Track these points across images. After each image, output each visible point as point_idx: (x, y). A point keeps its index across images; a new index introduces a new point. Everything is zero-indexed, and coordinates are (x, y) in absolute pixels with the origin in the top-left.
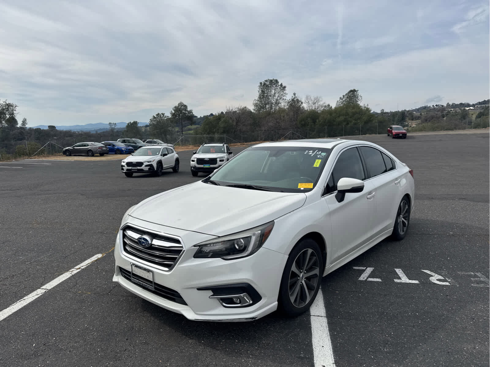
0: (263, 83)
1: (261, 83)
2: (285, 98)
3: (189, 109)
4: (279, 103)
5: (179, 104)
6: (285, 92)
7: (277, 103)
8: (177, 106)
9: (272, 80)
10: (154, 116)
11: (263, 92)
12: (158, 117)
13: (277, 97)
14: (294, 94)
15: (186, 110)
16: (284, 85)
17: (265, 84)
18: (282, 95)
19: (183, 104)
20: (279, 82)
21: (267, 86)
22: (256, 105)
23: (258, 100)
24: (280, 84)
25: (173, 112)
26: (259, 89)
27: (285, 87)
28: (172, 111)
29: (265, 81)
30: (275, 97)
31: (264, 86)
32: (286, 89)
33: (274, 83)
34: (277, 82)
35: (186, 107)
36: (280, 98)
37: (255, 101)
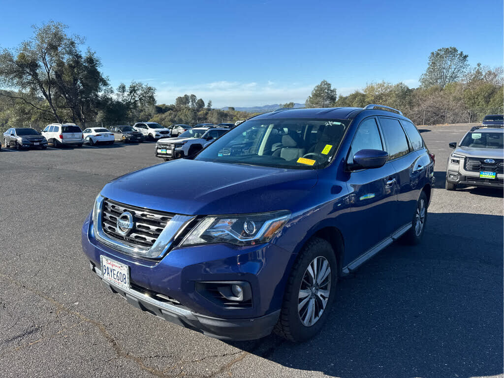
0: (435, 53)
1: (433, 53)
2: (464, 70)
3: (332, 88)
4: (455, 77)
5: (322, 82)
6: (465, 63)
8: (320, 85)
9: (448, 49)
11: (434, 63)
13: (453, 70)
14: (479, 65)
15: (329, 89)
16: (464, 54)
17: (438, 54)
18: (461, 67)
19: (326, 82)
20: (458, 51)
21: (442, 57)
22: (423, 81)
23: (426, 75)
24: (459, 53)
25: (315, 92)
26: (430, 60)
27: (466, 57)
28: (313, 92)
29: (438, 50)
30: (450, 70)
31: (437, 57)
32: (467, 59)
33: (451, 52)
34: (455, 50)
35: (329, 85)
36: (458, 71)
37: (423, 76)
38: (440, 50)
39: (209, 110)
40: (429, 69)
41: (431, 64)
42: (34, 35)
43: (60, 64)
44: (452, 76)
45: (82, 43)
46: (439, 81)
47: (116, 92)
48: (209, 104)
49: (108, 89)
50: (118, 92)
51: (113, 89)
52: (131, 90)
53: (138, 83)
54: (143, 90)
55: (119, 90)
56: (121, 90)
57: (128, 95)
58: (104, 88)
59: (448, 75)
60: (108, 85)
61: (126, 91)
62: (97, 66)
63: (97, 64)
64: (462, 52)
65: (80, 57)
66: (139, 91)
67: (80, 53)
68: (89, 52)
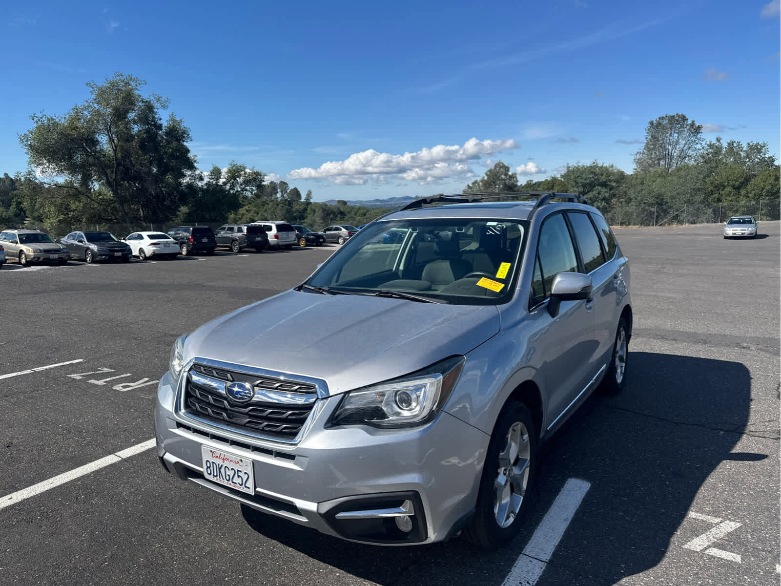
0: (655, 122)
1: (652, 123)
2: (698, 146)
3: (511, 172)
5: (496, 164)
6: (699, 136)
7: (683, 156)
8: (493, 168)
9: (673, 117)
11: (654, 138)
13: (682, 147)
14: (718, 140)
15: (506, 174)
16: (697, 124)
17: (659, 124)
18: (693, 141)
19: (503, 164)
20: (687, 119)
21: (664, 128)
22: (639, 162)
23: (644, 153)
24: (689, 122)
25: (486, 178)
26: (648, 133)
27: (699, 127)
28: (484, 177)
29: (660, 118)
30: (678, 146)
31: (657, 128)
32: (701, 131)
33: (678, 121)
34: (684, 118)
35: (507, 169)
36: (689, 148)
37: (638, 154)
38: (663, 118)
40: (647, 144)
41: (650, 137)
42: (94, 96)
43: (129, 138)
44: (679, 157)
45: (164, 107)
46: (662, 162)
47: (206, 179)
48: (309, 195)
49: (196, 175)
50: (209, 180)
51: (203, 175)
52: (229, 176)
53: (240, 166)
54: (246, 176)
55: (210, 177)
56: (213, 177)
57: (225, 184)
58: (189, 173)
59: (675, 154)
60: (195, 169)
61: (222, 177)
62: (183, 141)
63: (184, 137)
64: (693, 122)
65: (160, 127)
66: (241, 178)
67: (159, 122)
68: (173, 120)
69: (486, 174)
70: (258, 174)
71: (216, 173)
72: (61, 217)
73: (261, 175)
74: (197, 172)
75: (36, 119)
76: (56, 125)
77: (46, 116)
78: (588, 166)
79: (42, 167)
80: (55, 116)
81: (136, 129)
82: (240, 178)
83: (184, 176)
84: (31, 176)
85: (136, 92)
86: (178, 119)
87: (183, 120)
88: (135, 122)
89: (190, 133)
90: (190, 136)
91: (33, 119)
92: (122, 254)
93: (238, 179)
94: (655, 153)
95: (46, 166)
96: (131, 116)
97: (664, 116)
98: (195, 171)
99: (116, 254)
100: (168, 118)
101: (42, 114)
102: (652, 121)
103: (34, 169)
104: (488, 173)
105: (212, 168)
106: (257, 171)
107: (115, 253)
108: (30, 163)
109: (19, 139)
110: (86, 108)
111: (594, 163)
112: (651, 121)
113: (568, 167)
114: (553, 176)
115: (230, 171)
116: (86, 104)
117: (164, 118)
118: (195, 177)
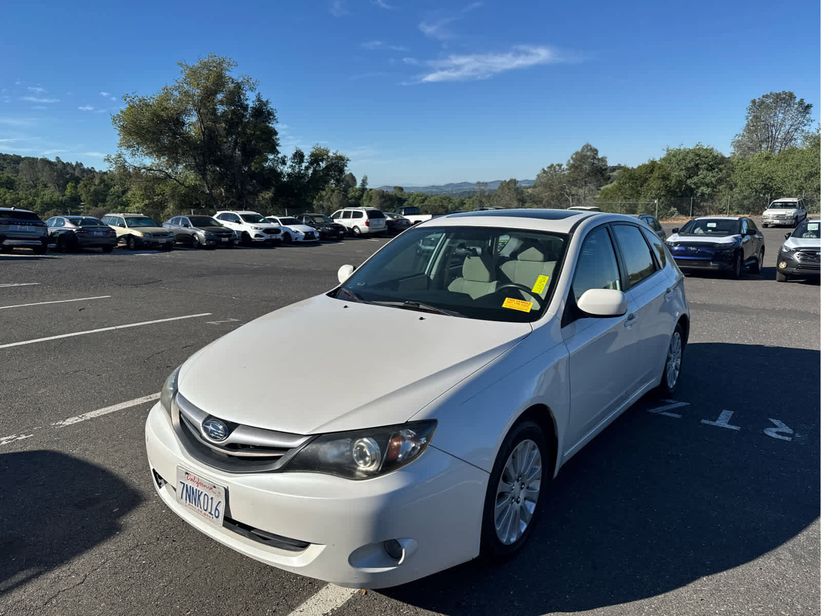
0: (757, 100)
1: (754, 102)
2: (806, 128)
3: (600, 156)
4: (791, 140)
5: (583, 147)
6: (808, 116)
7: (788, 139)
8: (580, 151)
9: (780, 94)
10: (543, 169)
11: (756, 117)
12: (551, 170)
13: (787, 127)
15: (594, 158)
16: (806, 102)
17: (763, 102)
18: (801, 122)
19: (590, 146)
20: (795, 98)
21: (768, 107)
22: (738, 145)
23: (744, 136)
24: (797, 100)
25: (572, 161)
26: (749, 113)
27: (809, 107)
28: (569, 161)
29: (763, 97)
30: (783, 128)
31: (760, 108)
32: (810, 111)
33: (785, 99)
34: (791, 96)
35: (595, 151)
36: (796, 129)
37: (737, 137)
38: (767, 97)
39: (363, 189)
40: (748, 125)
41: (751, 118)
42: (184, 76)
44: (784, 139)
45: (252, 89)
46: (764, 146)
47: (289, 163)
48: (364, 182)
49: (278, 158)
50: (291, 164)
51: (286, 159)
52: (312, 159)
53: (323, 150)
54: (329, 160)
55: (293, 160)
56: (296, 160)
57: (307, 168)
58: (271, 157)
59: (779, 137)
60: (278, 153)
61: (305, 161)
62: (269, 123)
63: (270, 119)
64: (802, 100)
65: (245, 108)
66: (324, 162)
67: (246, 103)
68: (259, 100)
69: (572, 158)
70: (341, 158)
71: (299, 156)
72: (147, 202)
73: (343, 160)
74: (280, 156)
75: (128, 99)
76: (147, 105)
77: (137, 97)
78: (691, 148)
79: (132, 149)
80: (147, 97)
81: (221, 109)
82: (322, 162)
83: (266, 160)
84: (121, 159)
85: (228, 74)
86: (264, 100)
87: (269, 101)
88: (222, 103)
89: (275, 114)
90: (276, 118)
91: (125, 100)
92: (229, 240)
93: (321, 163)
94: (757, 135)
95: (135, 149)
96: (220, 96)
97: (769, 94)
98: (277, 154)
99: (224, 239)
100: (254, 98)
101: (135, 95)
102: (755, 100)
103: (124, 151)
104: (574, 156)
105: (295, 151)
106: (341, 155)
107: (222, 239)
108: (120, 146)
109: (112, 120)
110: (176, 89)
111: (698, 145)
112: (753, 99)
113: (668, 150)
114: (652, 160)
115: (312, 155)
116: (177, 85)
117: (250, 100)
118: (277, 161)
